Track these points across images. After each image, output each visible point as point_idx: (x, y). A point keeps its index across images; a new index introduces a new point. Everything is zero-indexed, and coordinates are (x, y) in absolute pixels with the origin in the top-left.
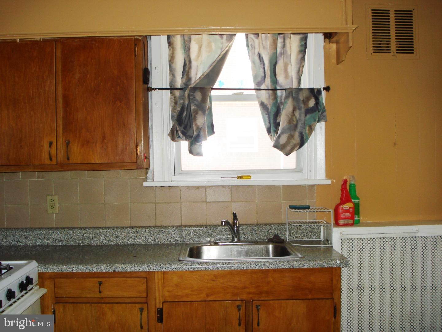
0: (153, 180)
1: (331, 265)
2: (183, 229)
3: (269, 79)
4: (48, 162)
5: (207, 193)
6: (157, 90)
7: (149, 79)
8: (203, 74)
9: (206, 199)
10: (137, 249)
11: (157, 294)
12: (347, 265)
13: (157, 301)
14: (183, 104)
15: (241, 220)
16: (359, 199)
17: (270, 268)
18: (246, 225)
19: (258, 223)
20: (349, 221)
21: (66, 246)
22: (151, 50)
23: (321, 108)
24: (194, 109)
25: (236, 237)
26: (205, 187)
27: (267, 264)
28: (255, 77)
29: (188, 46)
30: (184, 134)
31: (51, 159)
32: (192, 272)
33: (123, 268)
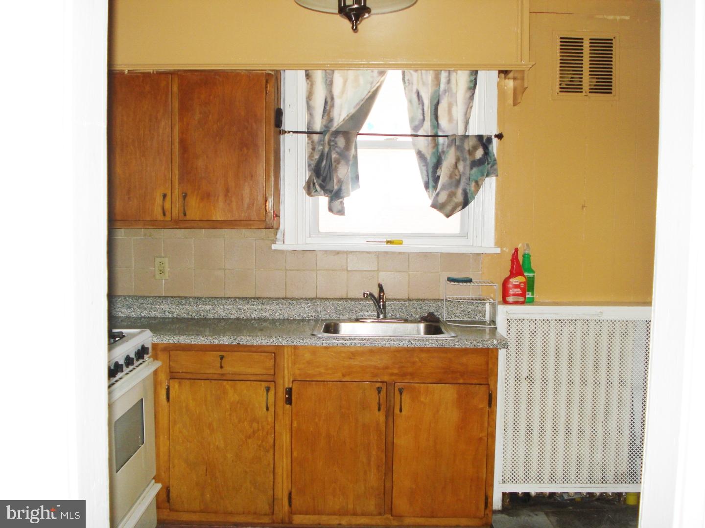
0: (284, 242)
1: (486, 346)
2: (318, 302)
3: (429, 123)
4: (160, 217)
5: (349, 260)
6: (291, 133)
7: (282, 121)
8: (347, 116)
9: (347, 268)
10: (262, 324)
11: (286, 372)
12: (505, 346)
13: (286, 379)
14: (322, 151)
15: (389, 293)
16: (534, 272)
17: (416, 346)
18: (395, 300)
19: (410, 298)
20: (519, 298)
21: (177, 318)
22: (284, 83)
23: (491, 160)
24: (335, 158)
25: (382, 313)
26: (347, 253)
27: (412, 342)
28: (412, 120)
29: (330, 79)
30: (323, 187)
31: (164, 214)
32: (326, 348)
33: (248, 341)
